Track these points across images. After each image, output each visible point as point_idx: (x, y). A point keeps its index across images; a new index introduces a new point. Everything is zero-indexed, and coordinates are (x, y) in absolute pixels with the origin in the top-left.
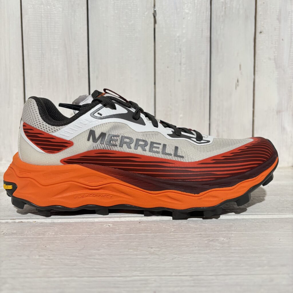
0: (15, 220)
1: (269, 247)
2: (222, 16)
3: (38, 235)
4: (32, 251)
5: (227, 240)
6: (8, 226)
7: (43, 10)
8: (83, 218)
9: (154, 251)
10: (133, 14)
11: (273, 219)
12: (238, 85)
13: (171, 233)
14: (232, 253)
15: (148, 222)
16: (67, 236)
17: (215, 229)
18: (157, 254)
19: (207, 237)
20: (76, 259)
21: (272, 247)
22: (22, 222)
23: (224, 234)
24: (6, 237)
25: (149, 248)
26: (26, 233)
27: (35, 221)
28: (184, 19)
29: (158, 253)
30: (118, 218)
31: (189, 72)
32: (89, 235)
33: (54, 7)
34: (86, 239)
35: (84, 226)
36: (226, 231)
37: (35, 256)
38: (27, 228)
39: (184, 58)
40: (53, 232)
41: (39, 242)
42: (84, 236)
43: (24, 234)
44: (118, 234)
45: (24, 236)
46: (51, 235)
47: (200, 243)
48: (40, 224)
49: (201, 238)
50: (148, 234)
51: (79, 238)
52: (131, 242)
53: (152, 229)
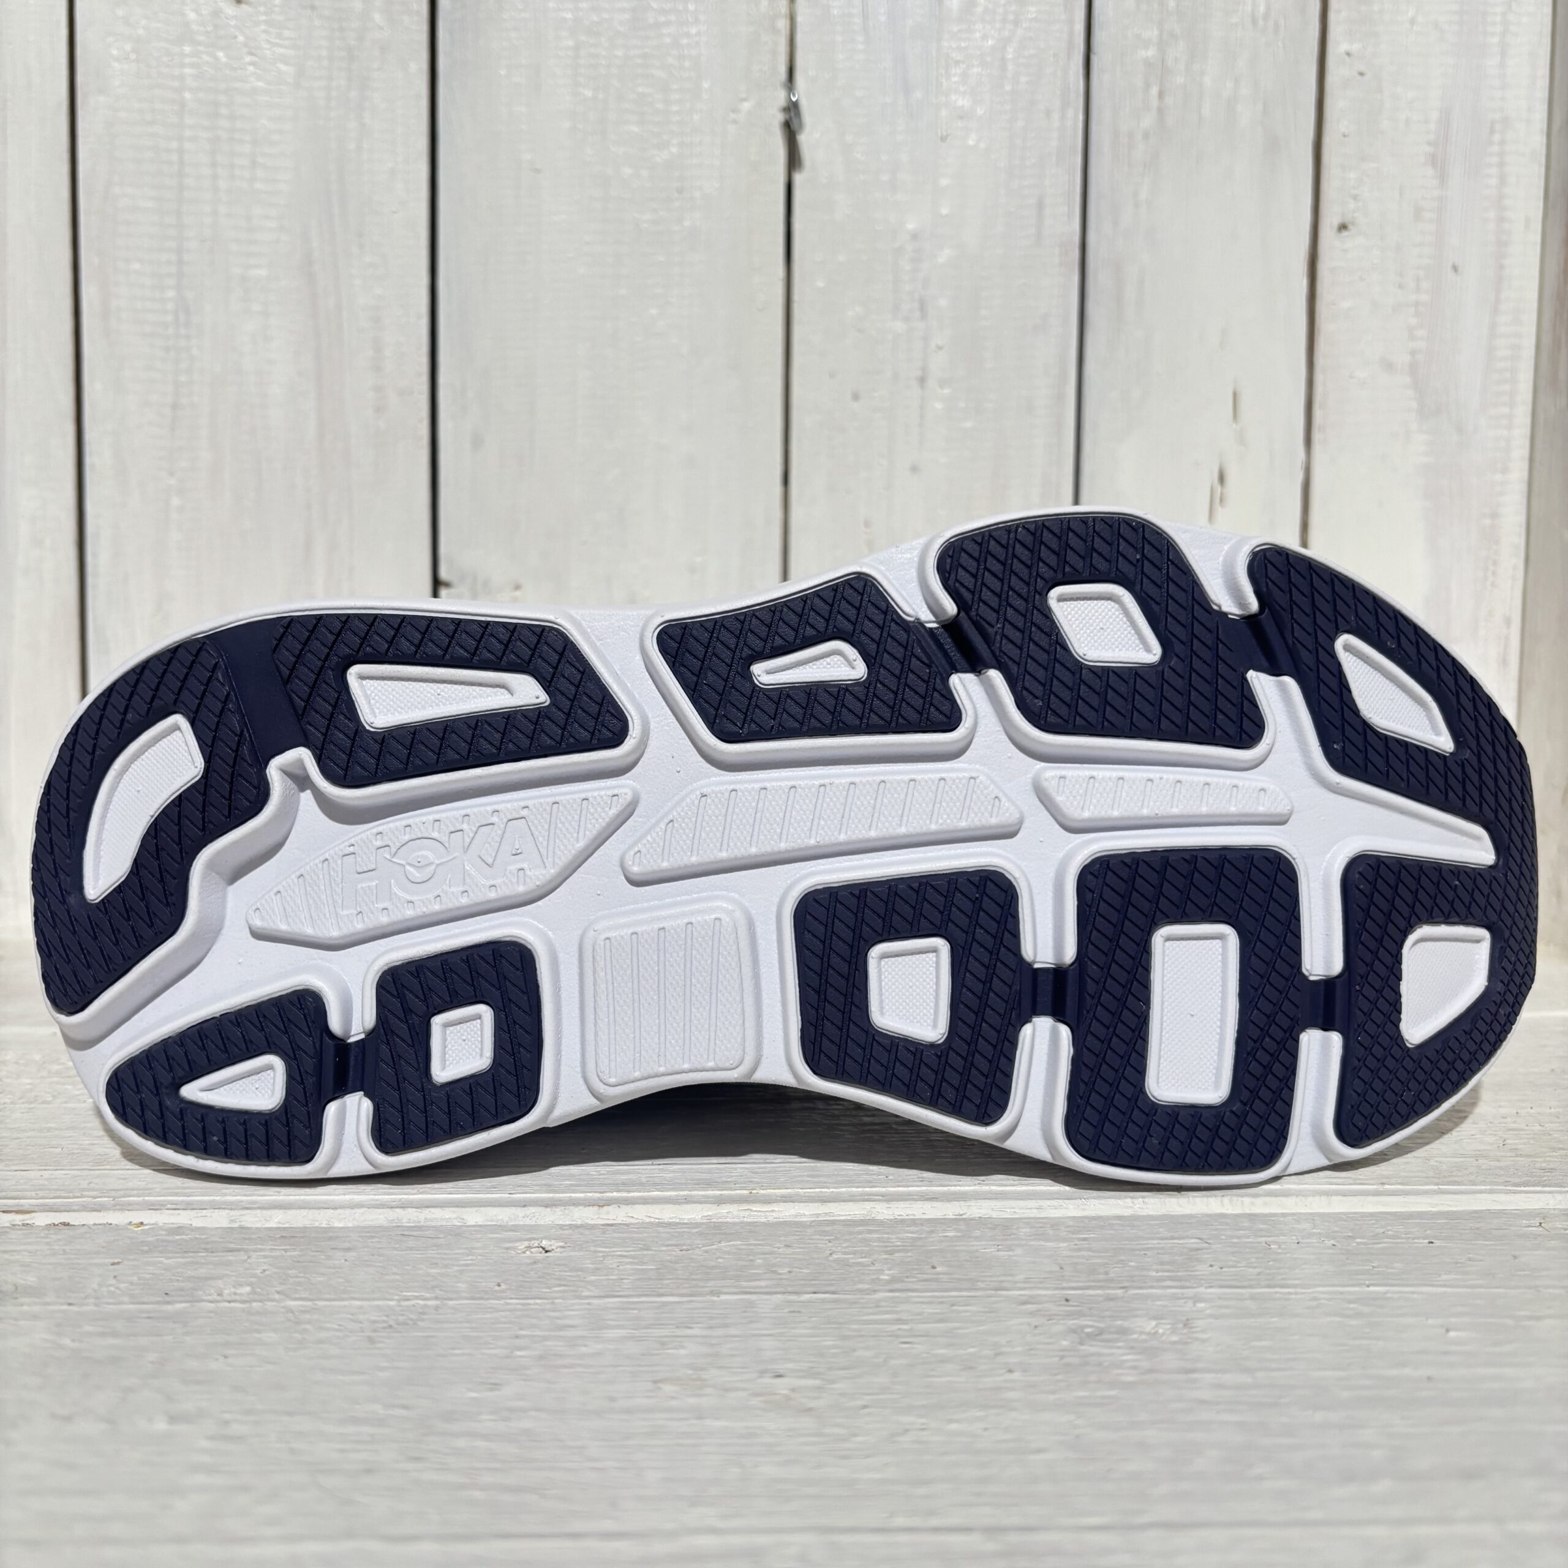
0: (27, 1216)
1: (1394, 1372)
2: (1146, 136)
3: (158, 1303)
4: (131, 1390)
5: (1174, 1331)
7: (188, 71)
8: (403, 1206)
9: (793, 1390)
10: (675, 108)
11: (1411, 1216)
12: (1221, 500)
13: (875, 1291)
14: (1202, 1402)
15: (752, 1229)
16: (322, 1303)
17: (1106, 1273)
18: (807, 1411)
19: (1069, 1315)
20: (371, 1435)
21: (1407, 1371)
22: (68, 1224)
23: (1159, 1298)
25: (762, 1373)
26: (95, 1286)
27: (136, 1220)
29: (812, 1404)
30: (591, 1208)
31: (969, 424)
32: (436, 1298)
33: (248, 59)
34: (421, 1324)
35: (411, 1249)
36: (1169, 1283)
37: (150, 1420)
38: (96, 1261)
39: (940, 348)
40: (241, 1285)
41: (170, 1338)
42: (414, 1306)
43: (82, 1295)
44: (596, 1294)
45: (87, 1305)
46: (229, 1302)
47: (1031, 1349)
48: (170, 1238)
49: (1035, 1321)
50: (753, 1297)
51: (387, 1316)
52: (665, 1339)
53: (775, 1272)
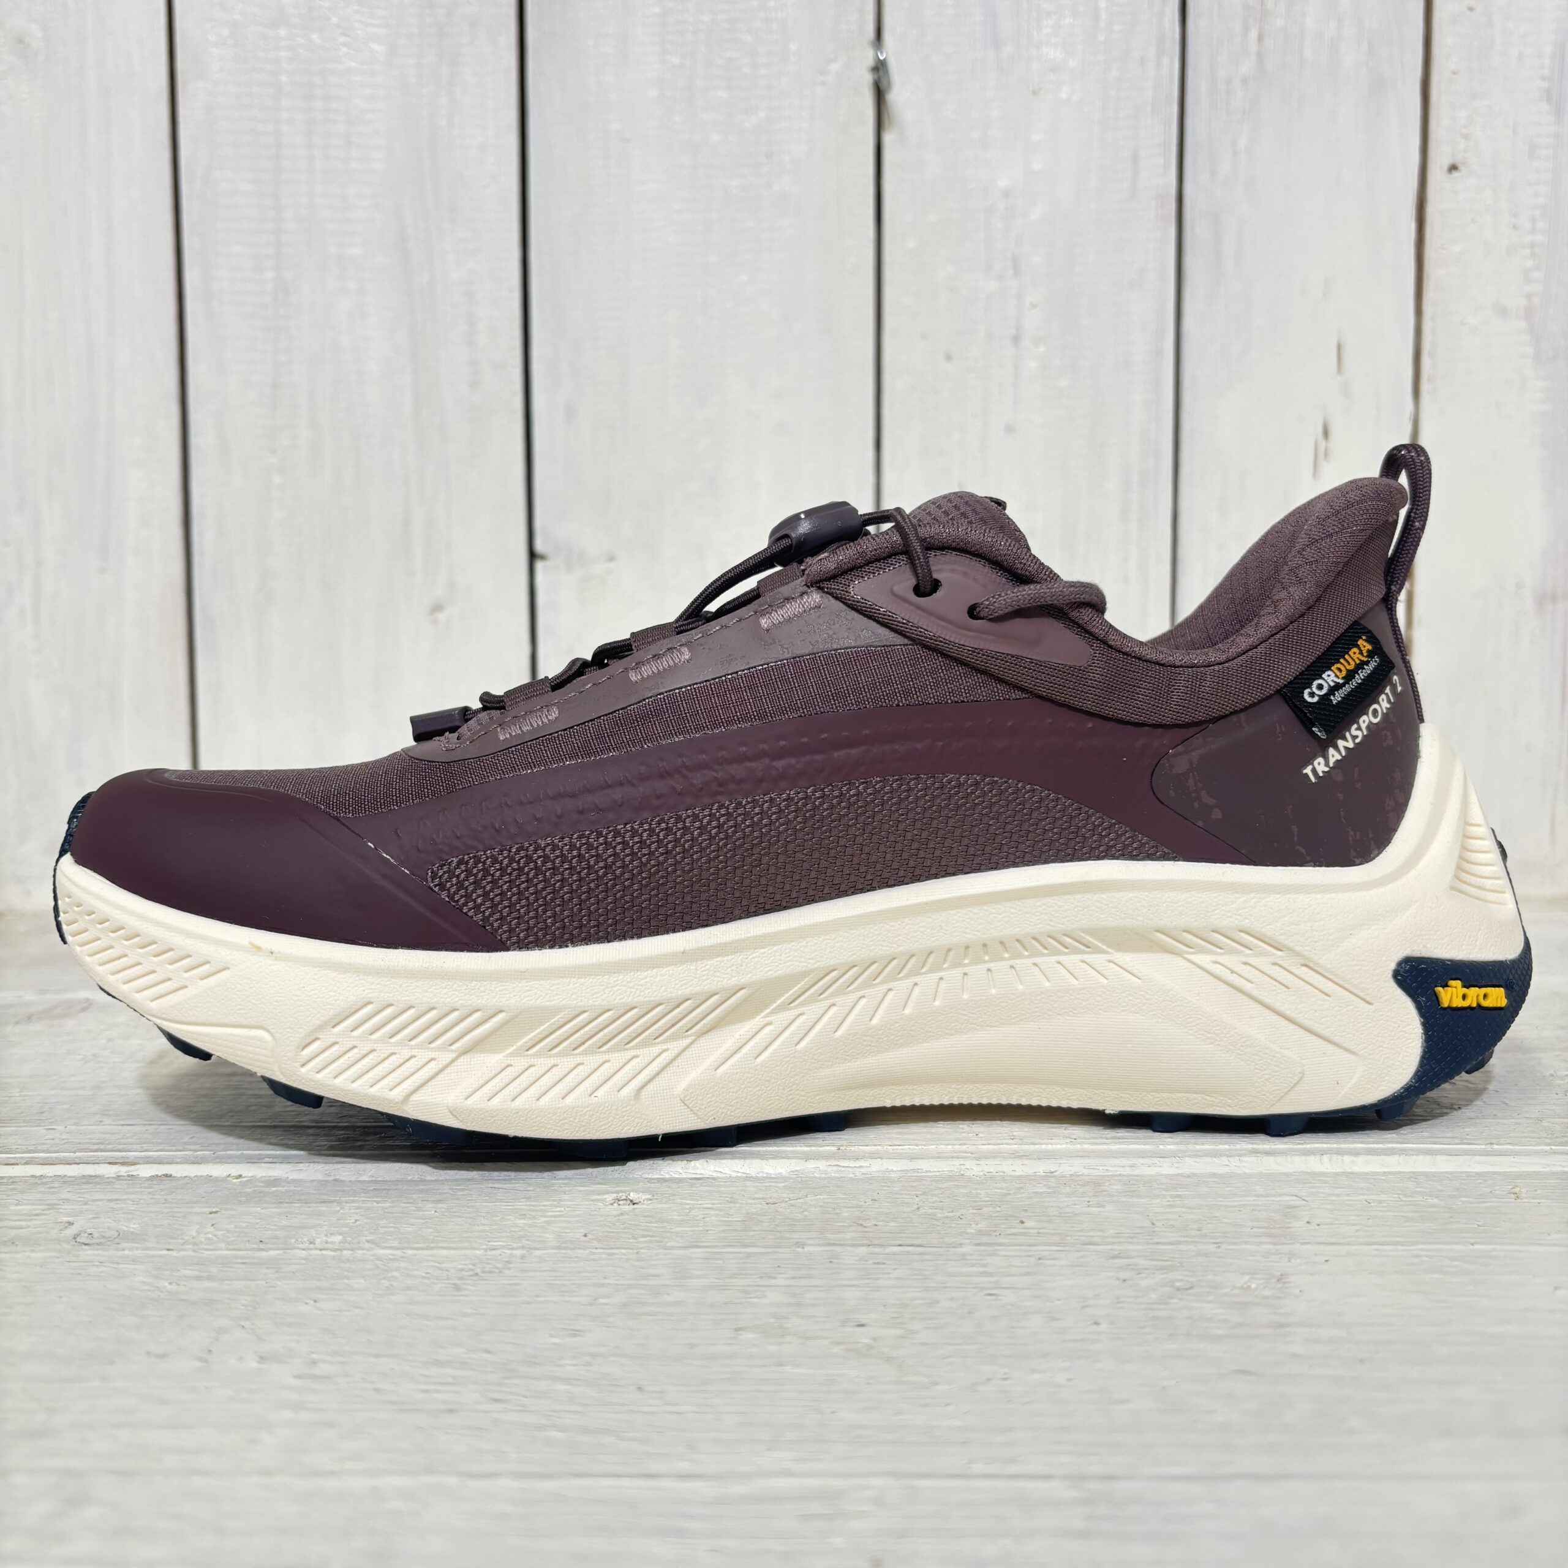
0: (132, 1168)
1: (1498, 1329)
2: (1245, 81)
3: (253, 1249)
4: (221, 1331)
5: (1267, 1286)
6: (97, 1196)
7: (283, 53)
9: (875, 1339)
10: (762, 72)
11: (1520, 1176)
12: (1326, 455)
14: (1296, 1356)
15: (839, 1184)
16: (410, 1252)
17: (1199, 1229)
18: (889, 1360)
19: (1162, 1268)
20: (454, 1377)
21: (1512, 1328)
22: (171, 1176)
23: (1252, 1253)
24: (88, 1253)
25: (845, 1322)
26: (194, 1233)
27: (235, 1173)
28: (1035, 93)
29: (894, 1353)
31: (1064, 383)
32: (523, 1248)
33: (343, 39)
34: (506, 1271)
35: (500, 1201)
36: (1264, 1239)
37: (241, 1359)
38: (197, 1210)
39: (1033, 306)
40: (331, 1234)
41: (264, 1282)
42: (500, 1255)
43: (182, 1241)
44: (681, 1245)
45: (184, 1250)
46: (321, 1250)
47: (1118, 1302)
48: (267, 1190)
49: (1124, 1275)
50: (838, 1249)
51: (474, 1265)
52: (747, 1288)
53: (862, 1225)
